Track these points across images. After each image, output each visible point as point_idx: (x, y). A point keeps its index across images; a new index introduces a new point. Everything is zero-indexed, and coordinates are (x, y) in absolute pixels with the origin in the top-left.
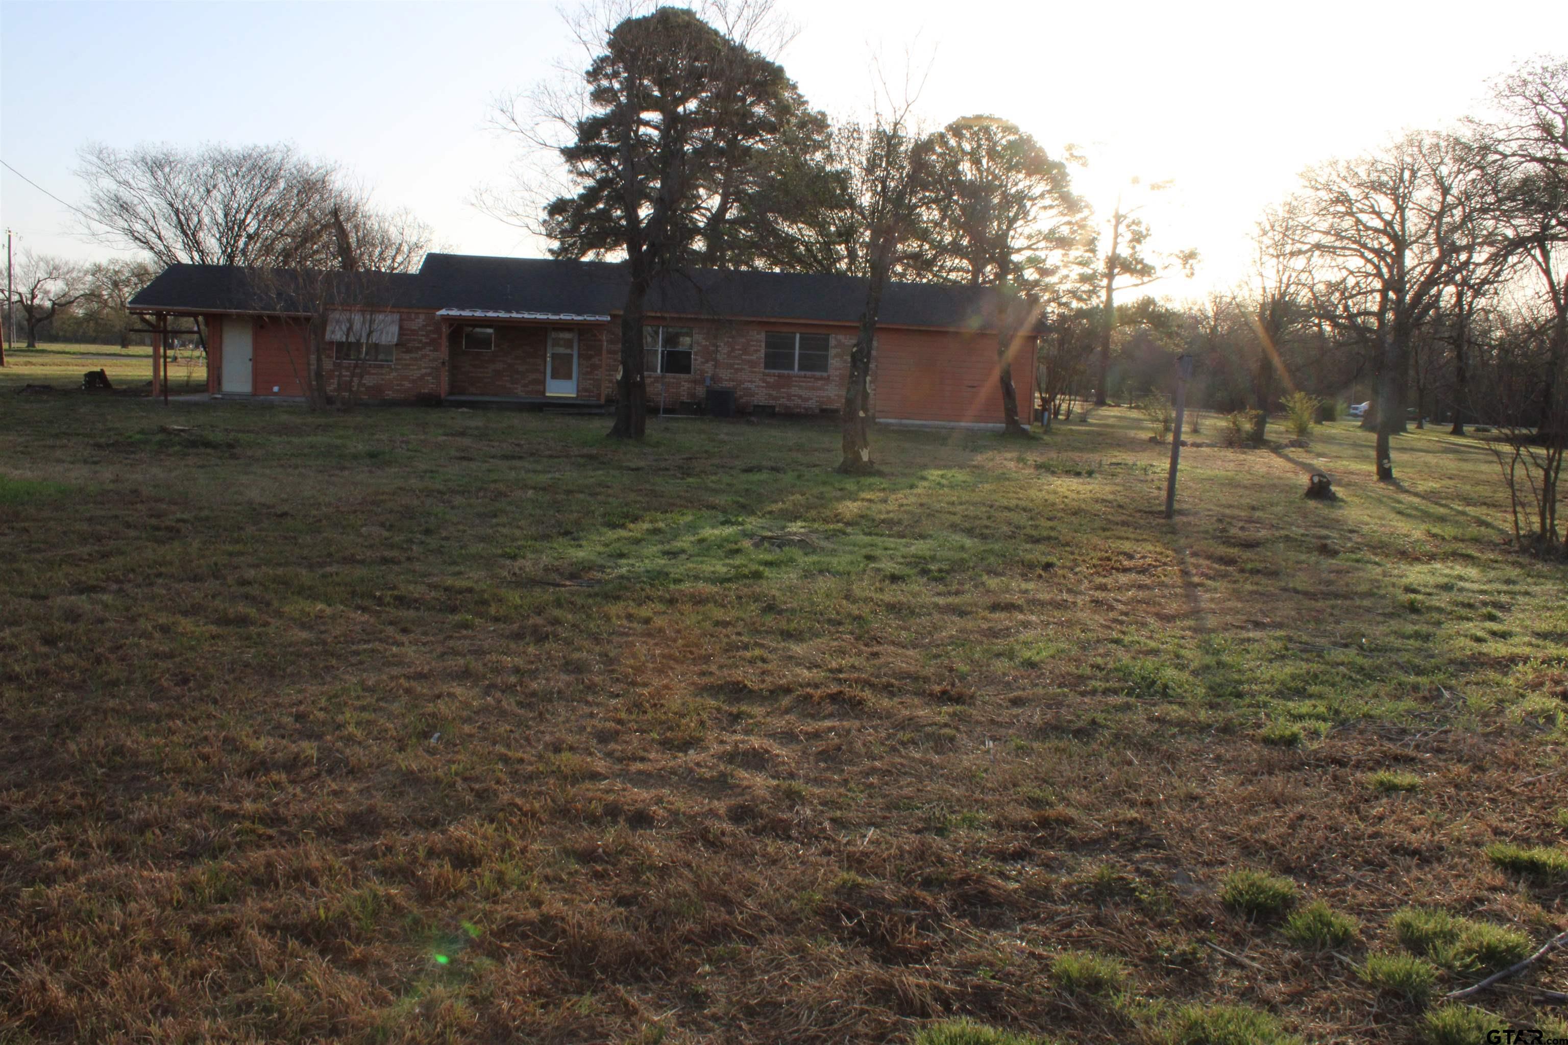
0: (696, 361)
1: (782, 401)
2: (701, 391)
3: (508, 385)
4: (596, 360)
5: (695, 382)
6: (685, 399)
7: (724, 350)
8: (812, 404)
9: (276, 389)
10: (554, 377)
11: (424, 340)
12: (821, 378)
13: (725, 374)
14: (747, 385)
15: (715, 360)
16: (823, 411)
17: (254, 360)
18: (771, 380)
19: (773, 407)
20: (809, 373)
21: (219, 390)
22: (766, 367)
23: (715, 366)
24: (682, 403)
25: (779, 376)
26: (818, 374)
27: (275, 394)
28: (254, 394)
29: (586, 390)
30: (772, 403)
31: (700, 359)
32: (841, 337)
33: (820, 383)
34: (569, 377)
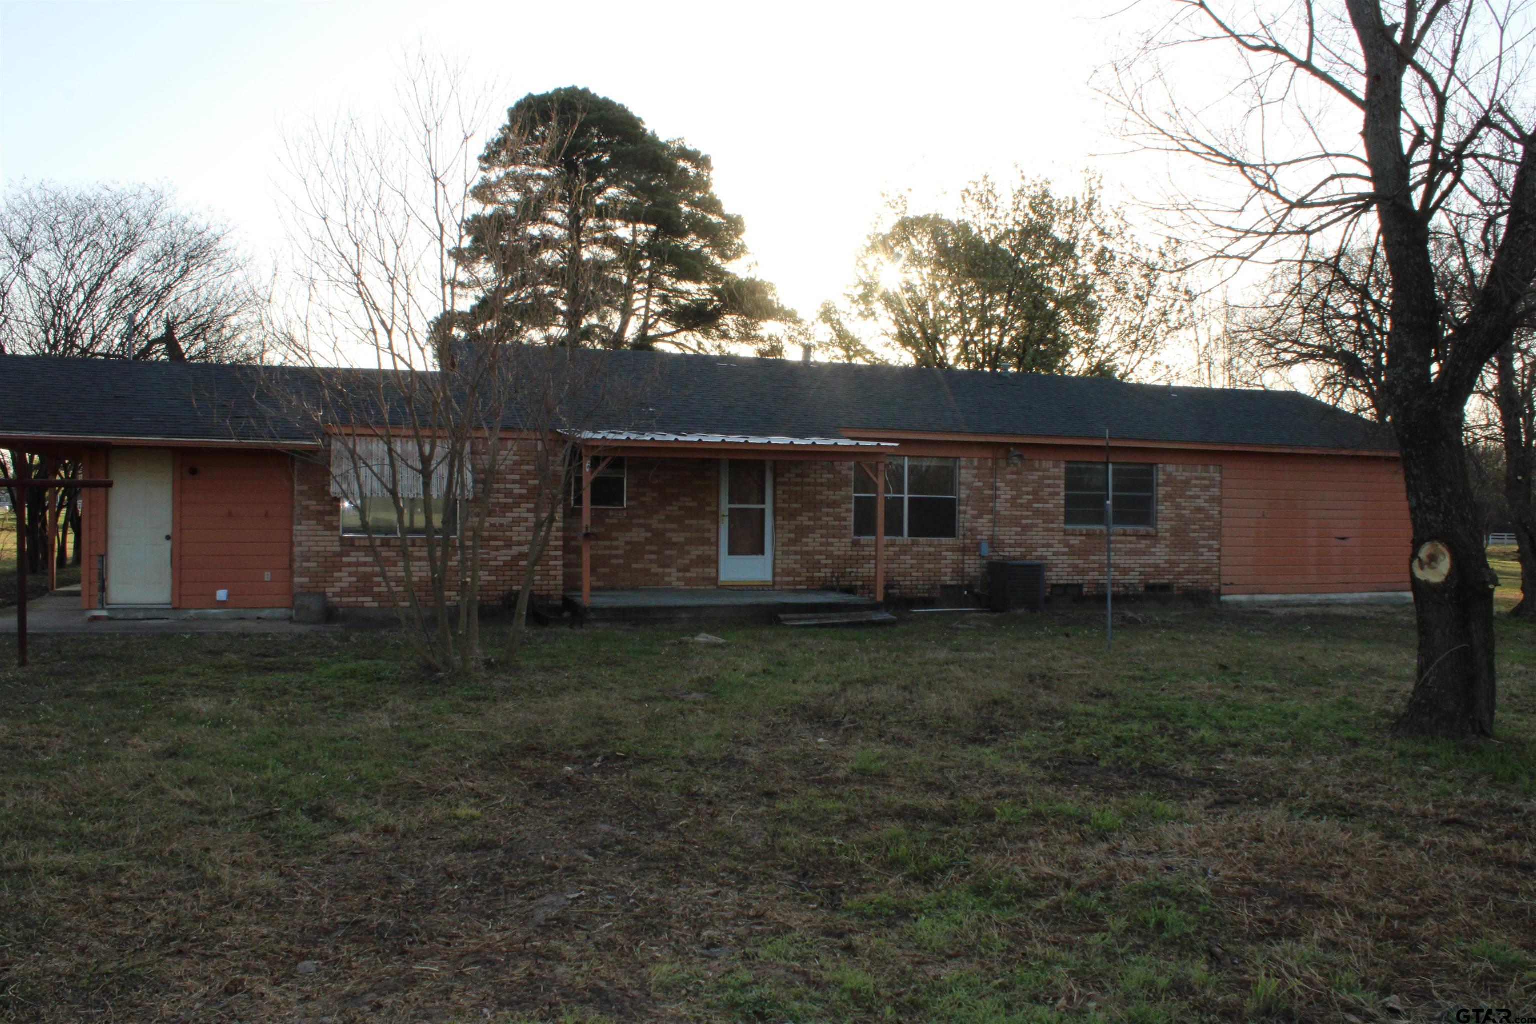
0: (966, 516)
1: (1093, 576)
2: (973, 566)
3: (655, 569)
4: (804, 520)
5: (964, 550)
6: (948, 580)
7: (1005, 493)
8: (1134, 578)
9: (222, 595)
10: (732, 552)
11: (517, 490)
12: (1147, 536)
13: (1008, 535)
14: (1041, 552)
15: (992, 511)
16: (1150, 588)
17: (177, 538)
18: (1075, 541)
19: (1080, 586)
20: (1129, 529)
21: (103, 603)
22: (1067, 522)
23: (994, 523)
24: (945, 587)
25: (1088, 535)
26: (1142, 529)
27: (222, 604)
28: (177, 605)
29: (788, 572)
30: (1078, 579)
31: (971, 512)
32: (1170, 468)
33: (1143, 544)
34: (760, 550)
